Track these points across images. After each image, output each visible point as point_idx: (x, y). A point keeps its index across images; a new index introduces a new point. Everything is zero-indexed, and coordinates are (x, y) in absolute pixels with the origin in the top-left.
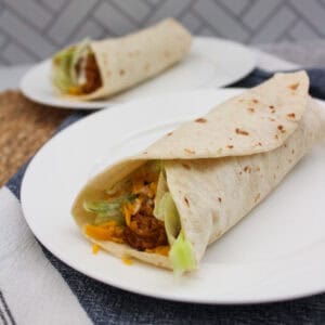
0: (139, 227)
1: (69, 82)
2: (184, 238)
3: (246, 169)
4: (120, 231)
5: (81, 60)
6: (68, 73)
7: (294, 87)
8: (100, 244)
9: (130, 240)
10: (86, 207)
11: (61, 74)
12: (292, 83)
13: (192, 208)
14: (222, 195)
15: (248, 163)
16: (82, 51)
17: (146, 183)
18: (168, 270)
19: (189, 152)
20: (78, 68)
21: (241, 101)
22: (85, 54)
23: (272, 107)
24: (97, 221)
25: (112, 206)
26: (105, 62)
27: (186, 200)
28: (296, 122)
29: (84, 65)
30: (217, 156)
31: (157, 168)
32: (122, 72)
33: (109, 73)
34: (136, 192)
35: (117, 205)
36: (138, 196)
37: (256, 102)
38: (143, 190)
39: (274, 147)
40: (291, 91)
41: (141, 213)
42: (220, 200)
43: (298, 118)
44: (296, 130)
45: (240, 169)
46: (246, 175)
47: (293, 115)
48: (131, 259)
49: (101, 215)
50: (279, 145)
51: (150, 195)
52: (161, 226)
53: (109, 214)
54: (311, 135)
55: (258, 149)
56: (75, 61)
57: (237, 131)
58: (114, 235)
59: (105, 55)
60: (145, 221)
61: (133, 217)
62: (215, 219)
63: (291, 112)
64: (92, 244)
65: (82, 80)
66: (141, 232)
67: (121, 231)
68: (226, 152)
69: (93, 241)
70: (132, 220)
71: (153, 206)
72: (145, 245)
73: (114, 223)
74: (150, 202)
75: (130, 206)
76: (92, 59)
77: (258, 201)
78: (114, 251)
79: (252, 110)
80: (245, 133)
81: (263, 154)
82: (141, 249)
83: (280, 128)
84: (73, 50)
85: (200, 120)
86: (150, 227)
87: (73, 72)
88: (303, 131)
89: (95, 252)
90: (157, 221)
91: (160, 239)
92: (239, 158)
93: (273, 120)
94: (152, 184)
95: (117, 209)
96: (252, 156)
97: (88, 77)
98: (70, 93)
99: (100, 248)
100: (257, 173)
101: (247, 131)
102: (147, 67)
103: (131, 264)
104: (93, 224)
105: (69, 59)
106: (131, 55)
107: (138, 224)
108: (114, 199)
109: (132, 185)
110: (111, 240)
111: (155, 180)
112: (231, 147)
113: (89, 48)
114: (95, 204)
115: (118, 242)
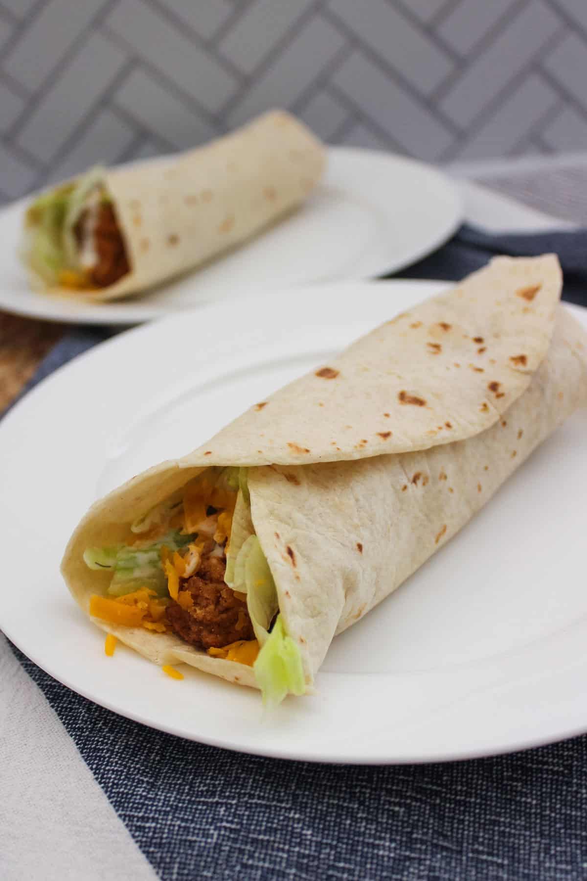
0: (196, 604)
1: (61, 262)
2: (284, 634)
3: (415, 480)
4: (159, 609)
5: (84, 215)
6: (58, 241)
7: (530, 294)
8: (118, 634)
9: (177, 627)
10: (89, 559)
11: (43, 243)
12: (526, 284)
13: (302, 568)
14: (365, 537)
15: (423, 466)
16: (88, 194)
17: (212, 511)
18: (252, 690)
19: (298, 449)
20: (79, 231)
21: (414, 326)
22: (93, 202)
23: (479, 340)
24: (113, 588)
25: (143, 558)
26: (138, 220)
27: (290, 553)
28: (527, 373)
29: (91, 224)
30: (357, 456)
31: (231, 483)
32: (173, 240)
33: (145, 245)
34: (190, 529)
35: (153, 555)
36: (194, 537)
37: (445, 326)
38: (205, 526)
39: (479, 429)
40: (522, 302)
41: (201, 573)
42: (360, 547)
43: (531, 365)
44: (529, 390)
45: (404, 480)
46: (416, 491)
47: (522, 359)
48: (178, 668)
49: (119, 576)
50: (488, 425)
51: (217, 538)
52: (239, 602)
53: (137, 574)
54: (560, 396)
55: (445, 436)
56: (72, 217)
57: (402, 396)
58: (148, 616)
59: (135, 205)
60: (207, 590)
61: (183, 582)
62: (350, 588)
63: (517, 352)
64: (104, 634)
65: (89, 259)
66: (199, 613)
67: (162, 608)
68: (374, 448)
69: (107, 629)
70: (181, 588)
71: (223, 560)
72: (208, 638)
73: (146, 592)
74: (218, 552)
75: (178, 560)
76: (108, 212)
77: (444, 539)
78: (146, 650)
79: (437, 347)
80: (420, 402)
81: (455, 446)
82: (201, 647)
83: (494, 387)
84: (70, 190)
85: (326, 373)
86: (217, 603)
87: (69, 240)
88: (542, 390)
89: (109, 653)
90: (231, 592)
91: (238, 627)
92: (404, 458)
93: (480, 370)
94: (222, 516)
95: (152, 563)
96: (429, 452)
97: (101, 252)
98: (63, 284)
99: (119, 643)
100: (441, 484)
101: (422, 396)
102: (227, 225)
103: (180, 677)
104: (107, 595)
105: (60, 212)
106: (191, 201)
107: (195, 597)
108: (147, 544)
109: (181, 513)
110: (140, 626)
111: (229, 508)
112: (386, 435)
113: (100, 187)
114: (108, 552)
115: (154, 632)
